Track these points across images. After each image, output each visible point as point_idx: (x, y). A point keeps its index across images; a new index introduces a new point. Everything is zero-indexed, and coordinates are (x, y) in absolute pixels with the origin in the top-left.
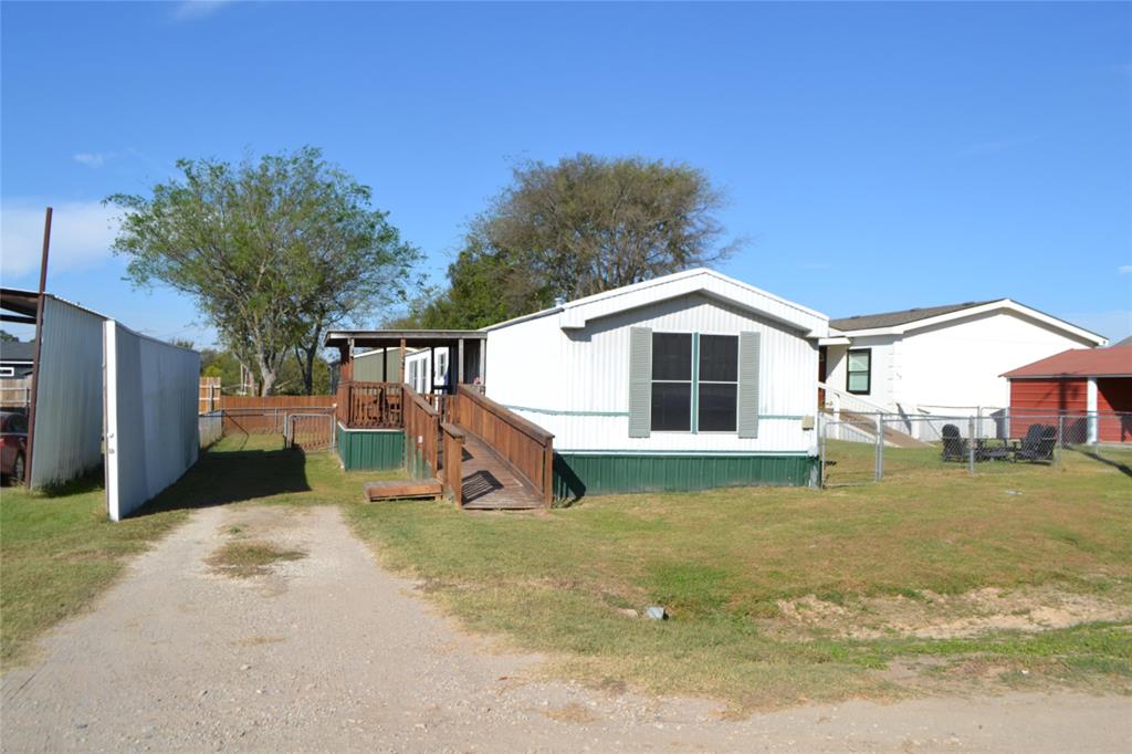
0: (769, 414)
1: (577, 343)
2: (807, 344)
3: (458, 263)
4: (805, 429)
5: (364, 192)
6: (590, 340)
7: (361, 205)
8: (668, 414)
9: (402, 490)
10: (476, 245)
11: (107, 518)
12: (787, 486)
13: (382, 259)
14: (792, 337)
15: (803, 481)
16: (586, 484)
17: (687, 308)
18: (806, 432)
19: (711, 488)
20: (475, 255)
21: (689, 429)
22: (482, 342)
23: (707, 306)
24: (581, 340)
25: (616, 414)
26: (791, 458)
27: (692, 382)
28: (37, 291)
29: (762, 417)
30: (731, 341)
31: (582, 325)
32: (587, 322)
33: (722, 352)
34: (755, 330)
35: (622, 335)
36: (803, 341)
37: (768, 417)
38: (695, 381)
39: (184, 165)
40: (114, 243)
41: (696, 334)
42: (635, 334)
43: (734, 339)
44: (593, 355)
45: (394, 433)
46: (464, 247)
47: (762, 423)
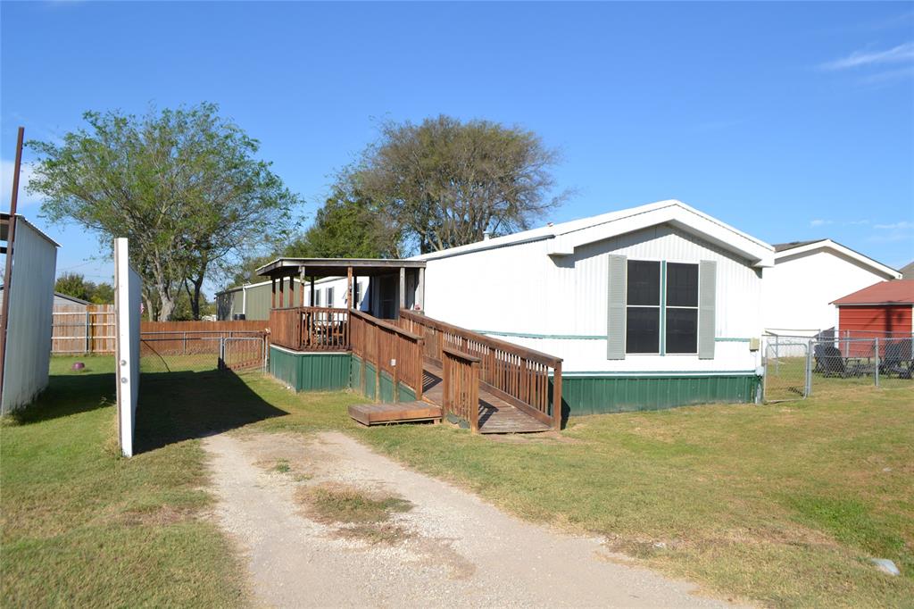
0: (723, 337)
1: (563, 268)
2: (753, 272)
3: (326, 207)
4: (752, 351)
5: (253, 146)
6: (573, 267)
7: (251, 156)
8: (640, 337)
9: (401, 415)
10: (340, 194)
11: (120, 455)
12: (737, 403)
13: (267, 203)
14: (742, 266)
15: (751, 399)
16: (570, 406)
17: (656, 238)
18: (753, 353)
19: (676, 406)
20: (340, 202)
21: (658, 352)
22: (422, 270)
23: (673, 235)
24: (566, 267)
25: (596, 338)
26: (741, 377)
27: (660, 307)
28: (8, 213)
29: (718, 340)
30: (692, 269)
31: (572, 252)
32: (576, 249)
33: (685, 279)
34: (712, 259)
35: (601, 262)
36: (750, 270)
37: (723, 340)
38: (663, 306)
39: (91, 116)
40: (28, 185)
41: (664, 262)
42: (613, 260)
43: (695, 267)
44: (576, 282)
45: (343, 356)
46: (331, 194)
47: (717, 344)
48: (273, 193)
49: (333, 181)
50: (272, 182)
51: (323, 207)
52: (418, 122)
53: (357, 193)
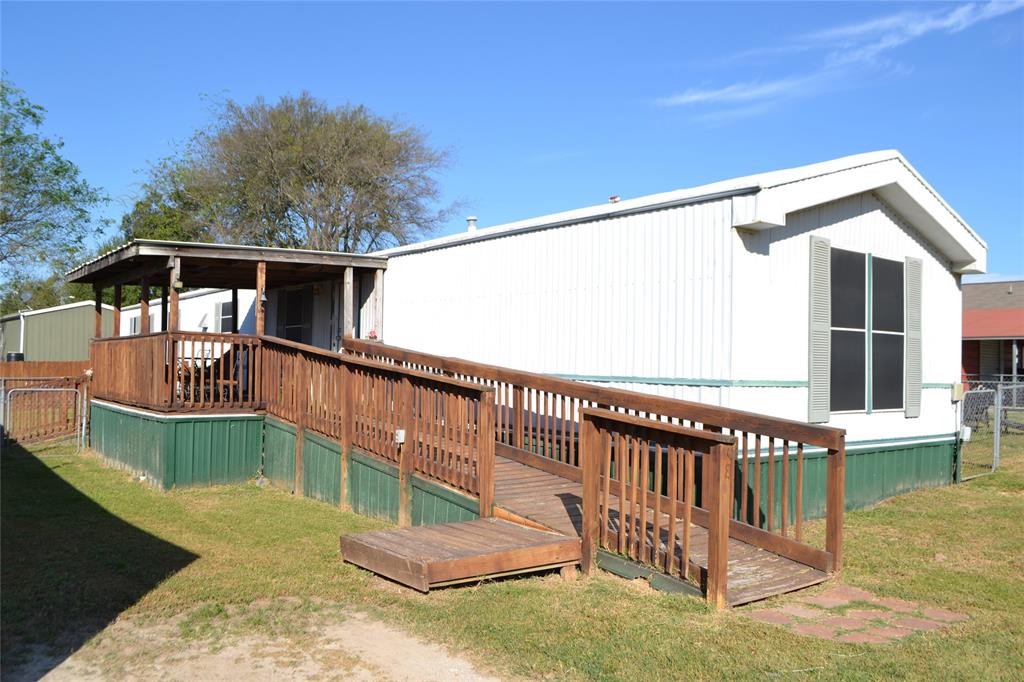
0: (929, 381)
1: (755, 255)
2: (954, 280)
3: (135, 213)
4: (952, 402)
5: (34, 116)
6: (766, 252)
10: (155, 196)
12: (939, 485)
13: (55, 198)
14: (945, 270)
17: (860, 212)
18: (953, 406)
20: (154, 206)
21: (864, 408)
22: (379, 272)
23: (879, 212)
24: (757, 251)
25: (794, 385)
26: (943, 444)
27: (866, 331)
30: (898, 270)
31: (782, 222)
32: (789, 216)
34: (917, 256)
36: (952, 277)
37: (929, 386)
38: (869, 330)
41: (869, 255)
43: (900, 267)
46: (142, 196)
47: (924, 394)
48: (64, 185)
49: (146, 179)
50: (61, 170)
51: (130, 211)
52: (273, 101)
53: (178, 196)
